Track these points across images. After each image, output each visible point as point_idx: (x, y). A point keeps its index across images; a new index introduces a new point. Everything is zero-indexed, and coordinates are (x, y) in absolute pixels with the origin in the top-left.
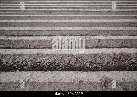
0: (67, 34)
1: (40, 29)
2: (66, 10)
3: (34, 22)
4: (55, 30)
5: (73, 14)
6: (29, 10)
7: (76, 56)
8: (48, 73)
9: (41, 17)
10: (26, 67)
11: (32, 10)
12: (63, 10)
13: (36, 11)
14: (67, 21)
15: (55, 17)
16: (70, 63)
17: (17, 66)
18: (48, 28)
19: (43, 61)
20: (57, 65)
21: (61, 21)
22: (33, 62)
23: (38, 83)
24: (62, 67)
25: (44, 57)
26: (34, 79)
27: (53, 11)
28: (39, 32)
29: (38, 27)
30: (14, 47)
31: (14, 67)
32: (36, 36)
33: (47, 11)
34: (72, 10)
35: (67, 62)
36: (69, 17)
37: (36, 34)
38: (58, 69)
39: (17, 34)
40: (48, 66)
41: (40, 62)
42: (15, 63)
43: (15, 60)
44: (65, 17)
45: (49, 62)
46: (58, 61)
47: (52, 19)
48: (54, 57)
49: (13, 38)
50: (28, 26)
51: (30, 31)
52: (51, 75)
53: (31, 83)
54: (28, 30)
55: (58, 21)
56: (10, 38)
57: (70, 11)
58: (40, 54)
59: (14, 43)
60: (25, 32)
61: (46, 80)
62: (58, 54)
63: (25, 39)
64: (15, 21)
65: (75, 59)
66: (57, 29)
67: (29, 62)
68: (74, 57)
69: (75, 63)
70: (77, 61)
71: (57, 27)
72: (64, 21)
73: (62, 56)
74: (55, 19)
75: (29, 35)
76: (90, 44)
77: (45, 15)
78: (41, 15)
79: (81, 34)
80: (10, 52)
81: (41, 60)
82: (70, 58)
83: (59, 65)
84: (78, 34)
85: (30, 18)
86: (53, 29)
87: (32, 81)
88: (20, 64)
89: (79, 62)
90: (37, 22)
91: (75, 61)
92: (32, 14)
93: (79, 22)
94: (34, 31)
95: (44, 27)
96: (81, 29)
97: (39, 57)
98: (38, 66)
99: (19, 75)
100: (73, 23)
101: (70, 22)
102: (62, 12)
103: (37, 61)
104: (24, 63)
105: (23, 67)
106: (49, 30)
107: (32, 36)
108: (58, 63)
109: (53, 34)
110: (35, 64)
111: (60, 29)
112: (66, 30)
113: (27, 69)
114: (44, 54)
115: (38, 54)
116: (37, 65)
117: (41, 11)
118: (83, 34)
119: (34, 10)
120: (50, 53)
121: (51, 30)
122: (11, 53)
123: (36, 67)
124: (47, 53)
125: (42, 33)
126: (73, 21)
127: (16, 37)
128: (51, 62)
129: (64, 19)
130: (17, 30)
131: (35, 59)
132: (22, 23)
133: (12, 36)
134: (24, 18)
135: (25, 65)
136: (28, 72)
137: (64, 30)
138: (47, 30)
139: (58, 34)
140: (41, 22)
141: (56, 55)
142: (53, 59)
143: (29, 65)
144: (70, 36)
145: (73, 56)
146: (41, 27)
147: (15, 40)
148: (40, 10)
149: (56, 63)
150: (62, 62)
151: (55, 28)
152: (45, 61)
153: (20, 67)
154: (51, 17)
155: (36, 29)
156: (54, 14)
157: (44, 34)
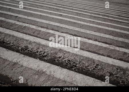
0: (91, 38)
1: (67, 27)
2: (96, 15)
3: (63, 20)
4: (81, 31)
5: (102, 21)
6: (62, 9)
7: (97, 63)
8: (65, 70)
9: (71, 17)
10: (46, 58)
11: (64, 9)
12: (92, 15)
13: (68, 11)
14: (95, 25)
15: (84, 19)
16: (89, 67)
17: (39, 55)
18: (75, 28)
19: (62, 57)
20: (75, 65)
21: (88, 24)
22: (53, 55)
23: (53, 78)
24: (79, 69)
25: (64, 54)
26: (50, 72)
27: (83, 14)
28: (66, 29)
29: (66, 25)
30: (41, 37)
31: (36, 55)
32: (62, 32)
33: (77, 13)
34: (102, 17)
35: (86, 65)
36: (97, 22)
37: (62, 31)
38: (75, 69)
39: (46, 27)
40: (66, 63)
41: (60, 58)
42: (38, 52)
43: (39, 49)
44: (94, 21)
45: (68, 60)
46: (77, 62)
47: (80, 21)
48: (75, 57)
49: (43, 30)
50: (58, 23)
51: (58, 26)
52: (68, 73)
53: (47, 74)
54: (57, 26)
55: (86, 24)
56: (40, 29)
57: (99, 17)
58: (62, 50)
59: (42, 34)
60: (53, 27)
61: (62, 77)
62: (79, 55)
63: (52, 33)
64: (48, 15)
65: (95, 65)
66: (83, 31)
67: (50, 55)
68: (94, 63)
69: (94, 69)
70: (96, 67)
71: (84, 30)
72: (91, 25)
73: (82, 58)
74: (83, 22)
75: (56, 30)
76: (114, 55)
77: (75, 16)
78: (71, 15)
79: (106, 41)
80: (37, 40)
81: (61, 56)
82: (90, 62)
83: (77, 66)
84: (102, 41)
85: (61, 15)
86: (79, 30)
87: (48, 73)
88: (42, 54)
89: (99, 69)
90: (67, 20)
91: (94, 67)
92: (64, 13)
93: (106, 30)
94: (61, 28)
95: (72, 26)
96: (107, 37)
97: (60, 52)
98: (58, 60)
99: (38, 63)
100: (100, 29)
101: (97, 27)
102: (91, 17)
103: (58, 56)
104: (45, 54)
105: (43, 57)
106: (76, 30)
107: (59, 31)
108: (76, 64)
109: (78, 35)
110: (55, 58)
111: (85, 32)
112: (91, 33)
113: (46, 60)
114: (65, 51)
115: (60, 49)
116: (56, 60)
117: (72, 12)
118: (107, 42)
119: (66, 10)
120: (72, 52)
121: (77, 31)
122: (37, 42)
123: (55, 61)
124: (68, 51)
125: (68, 31)
126: (100, 27)
127: (45, 29)
128: (70, 60)
129: (92, 23)
130: (47, 24)
131: (56, 53)
132: (53, 18)
133: (42, 27)
134: (56, 15)
135: (45, 56)
136: (47, 63)
137: (90, 34)
138: (74, 29)
139: (82, 36)
140: (69, 21)
141: (77, 55)
142: (72, 58)
143: (49, 57)
144: (94, 41)
145: (94, 61)
146: (69, 26)
147: (44, 32)
148: (71, 10)
149: (74, 63)
150: (81, 64)
151: (82, 29)
152: (65, 58)
153: (41, 57)
154: (80, 18)
155: (64, 27)
156: (83, 17)
157: (70, 33)
